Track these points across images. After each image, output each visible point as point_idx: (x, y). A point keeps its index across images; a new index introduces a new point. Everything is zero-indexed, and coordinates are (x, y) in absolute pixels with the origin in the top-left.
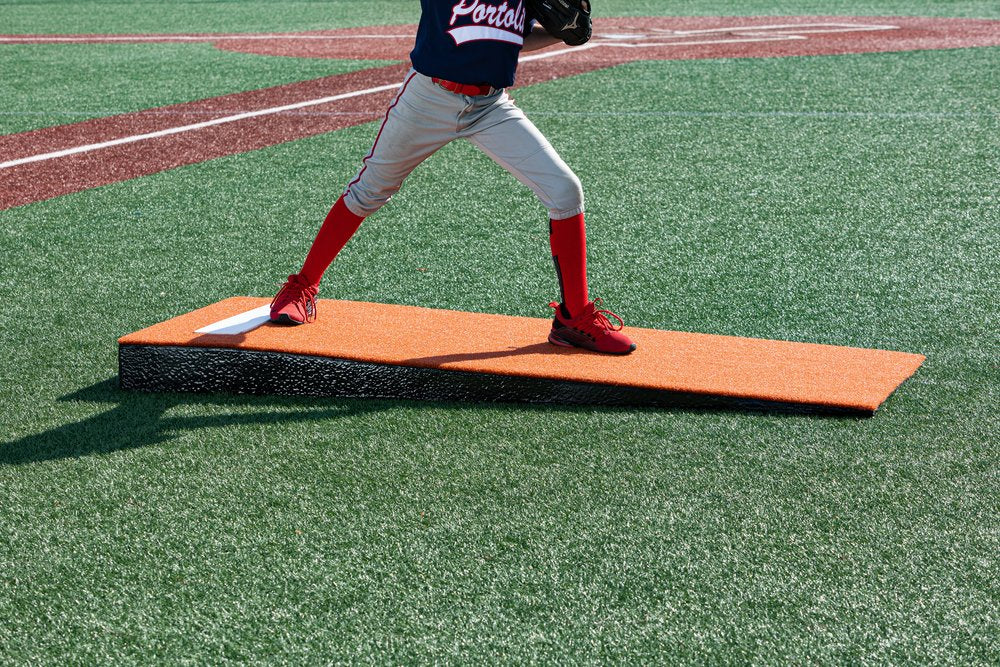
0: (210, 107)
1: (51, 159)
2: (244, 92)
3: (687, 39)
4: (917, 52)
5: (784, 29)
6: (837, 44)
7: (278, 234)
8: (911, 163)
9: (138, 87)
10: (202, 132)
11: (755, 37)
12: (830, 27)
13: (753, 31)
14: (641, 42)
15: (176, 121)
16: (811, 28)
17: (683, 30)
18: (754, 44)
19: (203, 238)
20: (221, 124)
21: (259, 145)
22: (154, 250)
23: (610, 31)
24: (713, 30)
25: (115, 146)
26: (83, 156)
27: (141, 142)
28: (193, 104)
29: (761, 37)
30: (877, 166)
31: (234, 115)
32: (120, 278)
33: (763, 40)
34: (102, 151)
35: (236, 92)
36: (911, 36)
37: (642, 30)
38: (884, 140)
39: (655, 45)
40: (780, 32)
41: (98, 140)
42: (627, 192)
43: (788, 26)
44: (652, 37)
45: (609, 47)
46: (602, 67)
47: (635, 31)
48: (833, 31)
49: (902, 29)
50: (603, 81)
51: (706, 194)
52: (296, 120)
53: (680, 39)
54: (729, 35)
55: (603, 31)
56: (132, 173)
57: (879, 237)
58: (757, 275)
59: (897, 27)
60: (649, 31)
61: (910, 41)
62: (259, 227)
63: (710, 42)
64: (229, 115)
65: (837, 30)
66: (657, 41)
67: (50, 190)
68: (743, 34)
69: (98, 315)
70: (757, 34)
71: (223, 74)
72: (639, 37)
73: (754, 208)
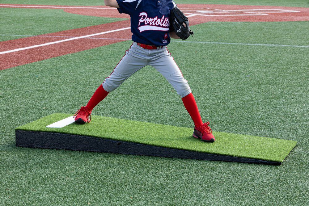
0: (62, 35)
1: (7, 53)
2: (74, 29)
3: (227, 14)
4: (306, 21)
5: (260, 11)
6: (279, 17)
7: (84, 86)
8: (303, 65)
9: (37, 26)
10: (59, 44)
11: (250, 14)
12: (276, 11)
13: (250, 11)
14: (211, 14)
15: (50, 40)
16: (270, 11)
17: (226, 10)
18: (250, 16)
19: (58, 87)
20: (66, 42)
21: (79, 50)
22: (41, 91)
23: (200, 10)
24: (236, 10)
25: (29, 49)
26: (18, 52)
27: (38, 48)
28: (56, 33)
29: (252, 14)
30: (291, 67)
31: (70, 38)
32: (30, 101)
33: (253, 15)
34: (24, 51)
35: (71, 29)
36: (304, 15)
37: (212, 10)
38: (294, 56)
39: (216, 15)
40: (259, 12)
41: (23, 47)
42: (205, 74)
43: (262, 10)
44: (215, 12)
45: (200, 16)
46: (197, 23)
47: (209, 10)
48: (277, 12)
49: (301, 12)
50: (197, 29)
51: (232, 75)
52: (91, 41)
53: (224, 14)
54: (242, 12)
55: (198, 9)
56: (35, 60)
57: (291, 94)
58: (249, 108)
59: (299, 12)
60: (214, 10)
61: (304, 17)
62: (78, 83)
63: (235, 15)
64: (68, 38)
65: (279, 12)
66: (216, 14)
67: (6, 65)
68: (246, 12)
69: (22, 116)
70: (251, 13)
71: (67, 22)
72: (211, 12)
73: (248, 81)
